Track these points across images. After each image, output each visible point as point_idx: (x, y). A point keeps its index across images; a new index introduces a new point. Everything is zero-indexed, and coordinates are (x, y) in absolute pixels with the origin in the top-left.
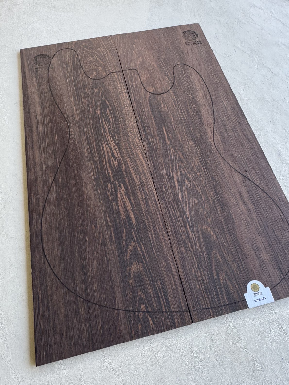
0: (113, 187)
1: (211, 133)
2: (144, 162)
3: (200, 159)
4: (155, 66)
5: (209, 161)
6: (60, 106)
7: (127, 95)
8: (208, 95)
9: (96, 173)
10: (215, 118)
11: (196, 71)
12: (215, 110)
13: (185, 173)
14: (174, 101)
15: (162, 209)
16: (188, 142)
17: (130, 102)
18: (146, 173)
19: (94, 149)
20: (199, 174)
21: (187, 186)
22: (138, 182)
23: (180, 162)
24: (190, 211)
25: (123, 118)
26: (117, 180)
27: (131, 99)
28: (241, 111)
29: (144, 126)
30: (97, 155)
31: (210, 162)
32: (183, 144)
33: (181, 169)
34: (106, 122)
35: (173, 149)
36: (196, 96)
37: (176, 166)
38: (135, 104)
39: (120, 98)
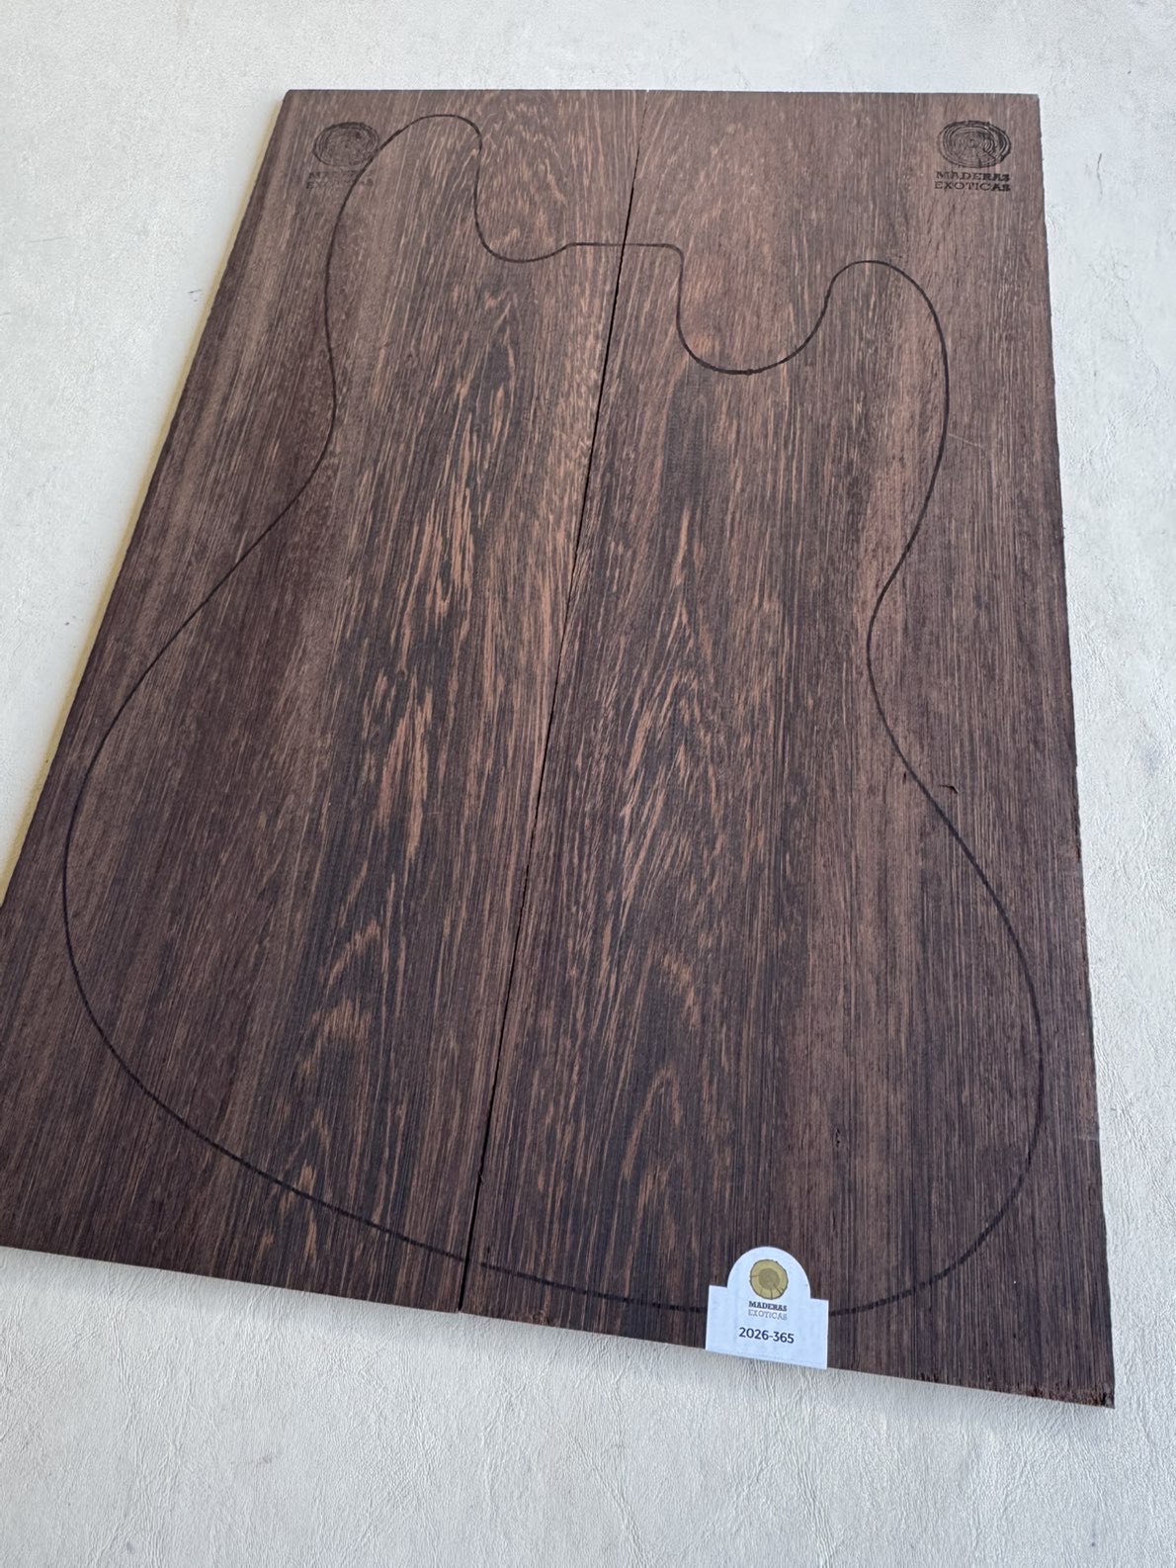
0: (393, 693)
1: (877, 586)
2: (548, 629)
3: (778, 680)
4: (766, 249)
5: (811, 702)
6: (334, 335)
7: (599, 346)
8: (935, 421)
9: (356, 621)
10: (923, 527)
11: (930, 306)
12: (936, 494)
13: (692, 720)
14: (779, 417)
15: (538, 833)
16: (761, 597)
17: (601, 377)
18: (539, 679)
19: (388, 530)
20: (745, 741)
21: (675, 775)
22: (490, 701)
23: (692, 673)
24: (642, 879)
25: (547, 436)
26: (419, 670)
27: (608, 369)
28: (1057, 525)
29: (610, 486)
30: (390, 555)
31: (816, 705)
32: (738, 601)
33: (682, 703)
34: (475, 438)
35: (684, 611)
36: (882, 416)
37: (667, 683)
38: (613, 390)
39: (566, 355)
